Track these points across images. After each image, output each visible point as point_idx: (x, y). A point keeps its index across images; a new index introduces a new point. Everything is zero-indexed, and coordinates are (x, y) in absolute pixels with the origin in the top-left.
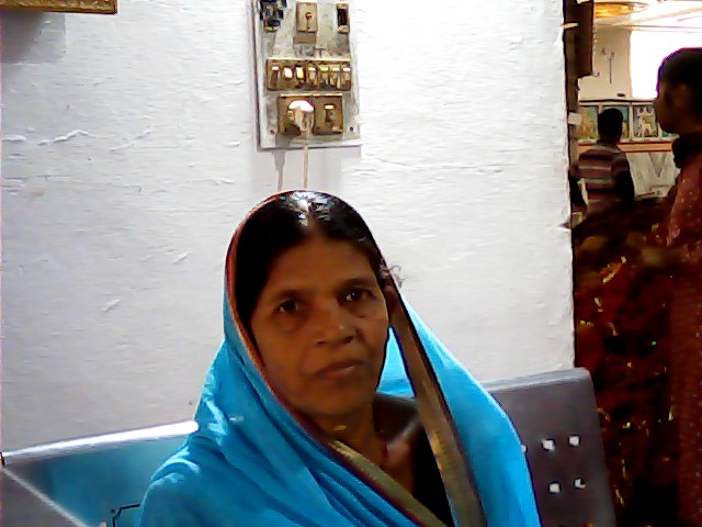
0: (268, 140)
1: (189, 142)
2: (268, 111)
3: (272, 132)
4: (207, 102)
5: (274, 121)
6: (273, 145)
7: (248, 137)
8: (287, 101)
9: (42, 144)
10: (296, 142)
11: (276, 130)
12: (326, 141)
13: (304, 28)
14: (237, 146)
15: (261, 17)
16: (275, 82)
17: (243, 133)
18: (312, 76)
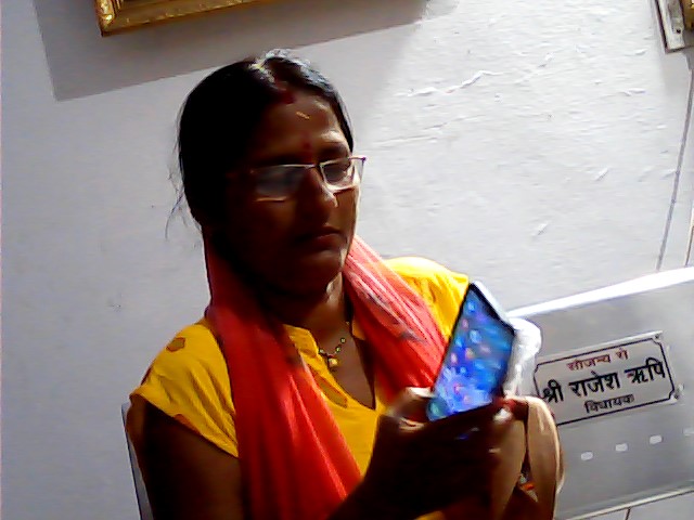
0: (675, 40)
1: (593, 59)
2: (671, 11)
3: (678, 32)
5: (679, 19)
6: (680, 45)
7: (654, 42)
9: (451, 91)
11: (682, 29)
14: (643, 53)
17: (646, 39)
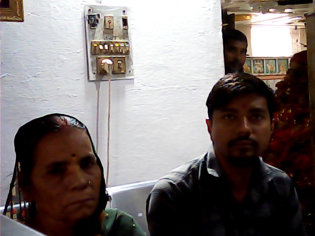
0: (93, 77)
1: (57, 78)
2: (92, 64)
3: (94, 73)
4: (65, 60)
5: (95, 68)
6: (94, 79)
7: (84, 75)
8: (101, 59)
10: (105, 78)
11: (96, 72)
12: (119, 77)
13: (108, 28)
15: (89, 22)
16: (95, 51)
17: (81, 74)
18: (112, 49)
